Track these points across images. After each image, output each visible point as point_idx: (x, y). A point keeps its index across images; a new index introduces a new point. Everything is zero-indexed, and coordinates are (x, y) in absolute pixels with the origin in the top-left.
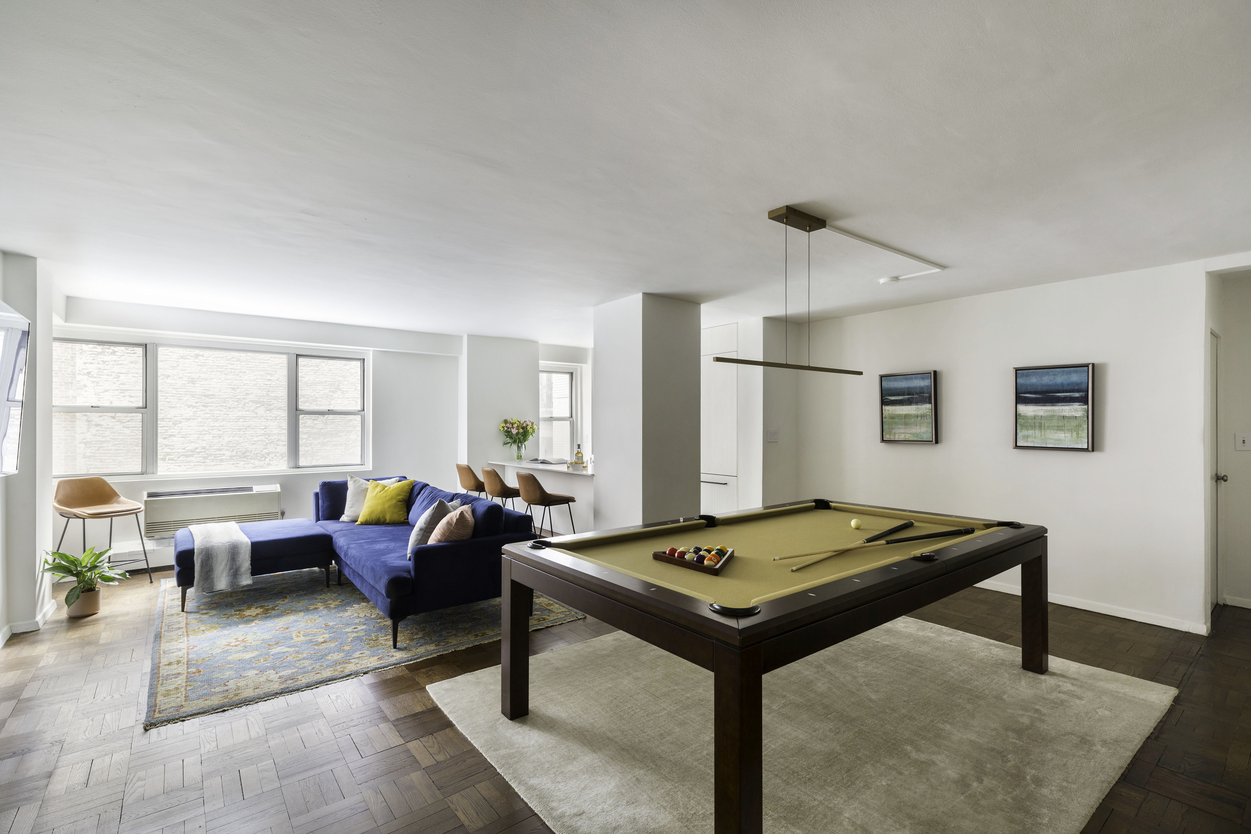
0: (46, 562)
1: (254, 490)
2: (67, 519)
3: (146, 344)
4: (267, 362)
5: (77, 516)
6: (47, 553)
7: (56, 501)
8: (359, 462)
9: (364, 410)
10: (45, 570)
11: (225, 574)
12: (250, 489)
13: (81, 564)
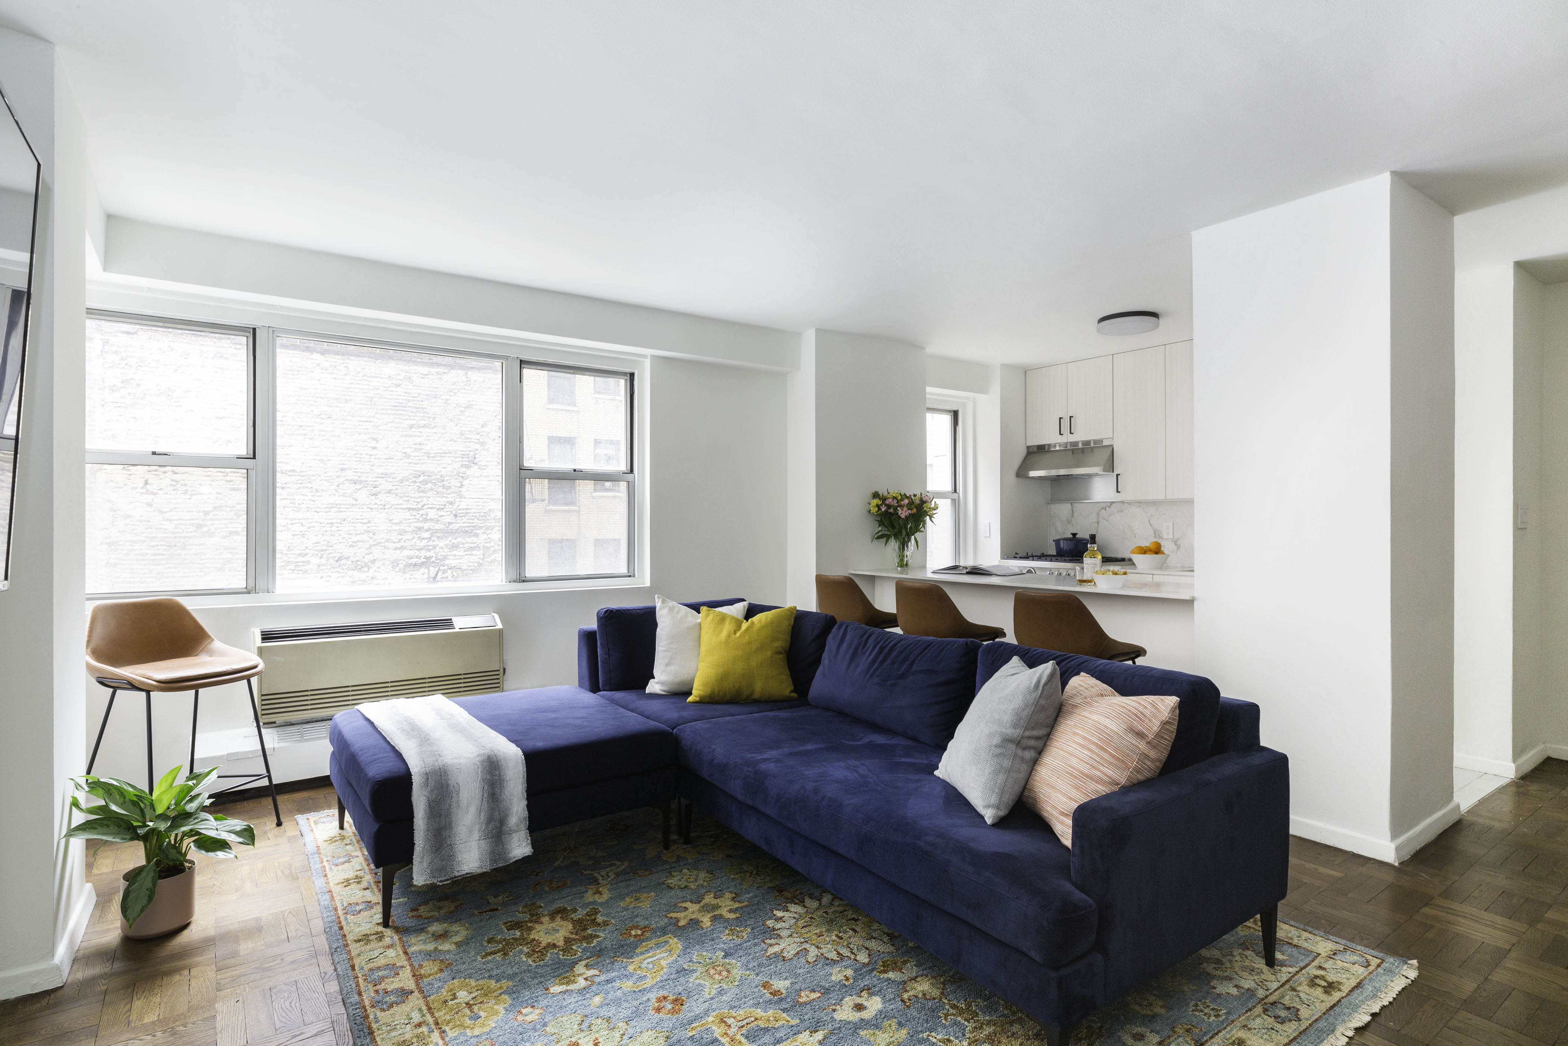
0: (75, 804)
1: (456, 627)
2: (111, 690)
3: (254, 329)
4: (370, 420)
5: (133, 686)
6: (78, 786)
7: (89, 650)
8: (624, 570)
9: (632, 471)
10: (73, 832)
11: (476, 835)
12: (447, 623)
13: (152, 807)
